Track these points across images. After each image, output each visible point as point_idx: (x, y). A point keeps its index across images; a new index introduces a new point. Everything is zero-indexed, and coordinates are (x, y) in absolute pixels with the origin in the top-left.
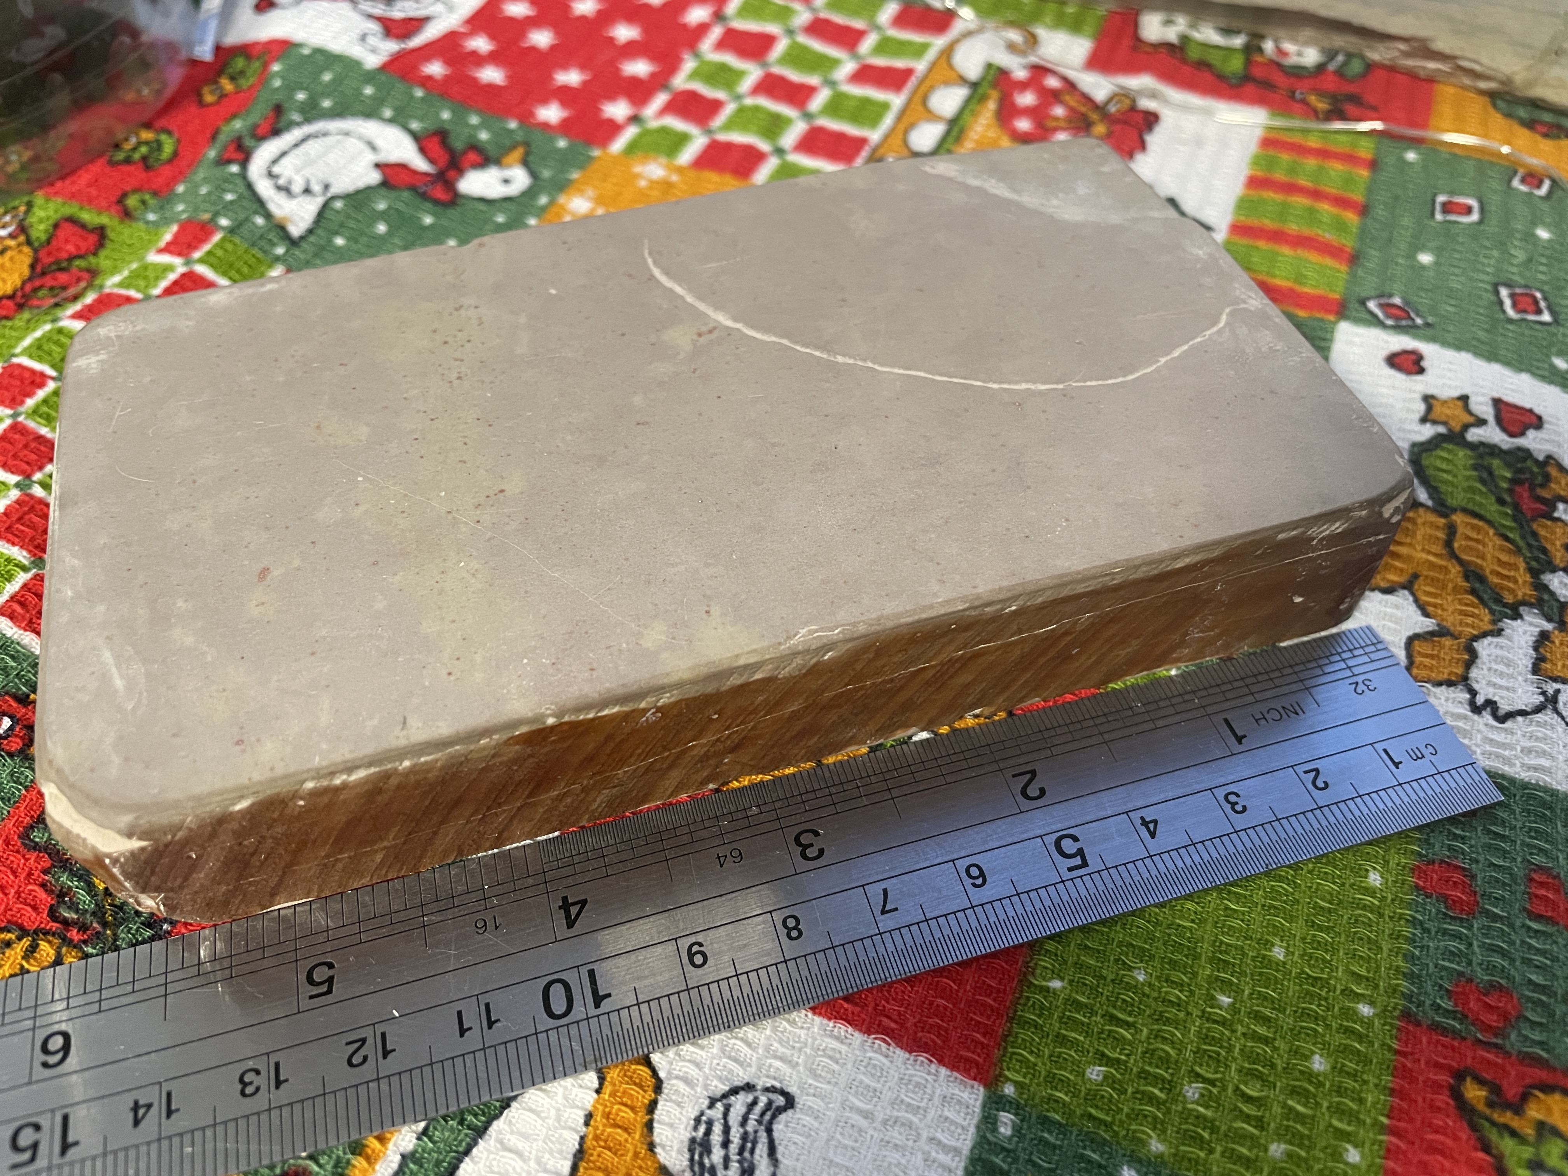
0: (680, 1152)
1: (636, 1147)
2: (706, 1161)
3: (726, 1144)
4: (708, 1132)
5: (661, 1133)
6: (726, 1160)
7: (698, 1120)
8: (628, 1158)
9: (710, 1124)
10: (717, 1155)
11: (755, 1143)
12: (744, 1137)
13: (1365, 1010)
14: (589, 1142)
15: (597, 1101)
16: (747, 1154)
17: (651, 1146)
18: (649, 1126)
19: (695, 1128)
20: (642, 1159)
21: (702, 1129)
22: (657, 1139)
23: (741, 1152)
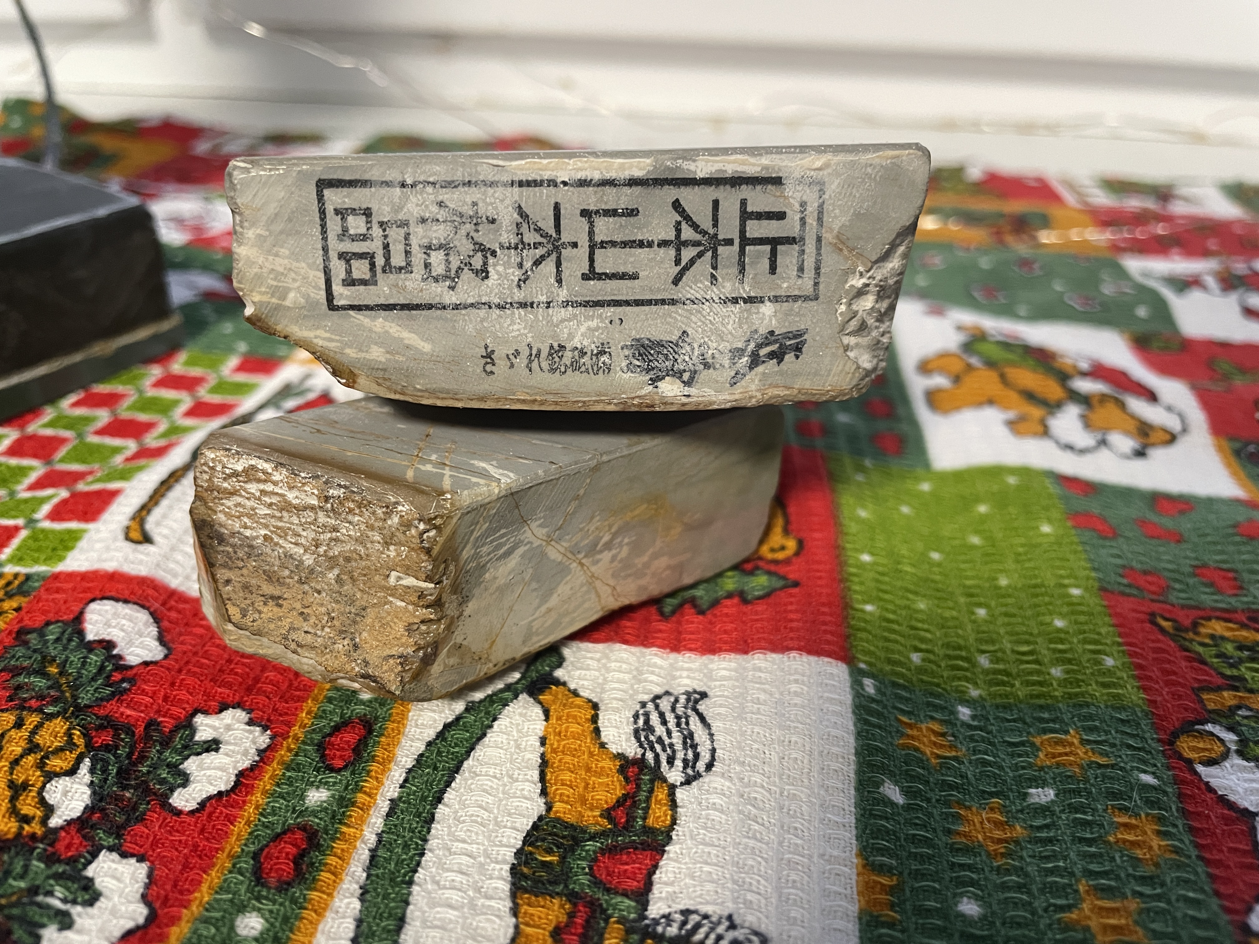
0: (628, 740)
1: (589, 747)
2: (652, 738)
3: (664, 722)
4: (647, 721)
5: (607, 734)
6: (669, 733)
7: (636, 716)
8: (586, 757)
9: (647, 715)
10: (660, 730)
11: (687, 717)
12: (678, 717)
13: (1075, 592)
14: (548, 756)
15: (546, 727)
16: (683, 726)
17: (603, 745)
18: (597, 731)
19: (635, 722)
20: (597, 755)
21: (641, 722)
22: (604, 739)
23: (678, 725)
